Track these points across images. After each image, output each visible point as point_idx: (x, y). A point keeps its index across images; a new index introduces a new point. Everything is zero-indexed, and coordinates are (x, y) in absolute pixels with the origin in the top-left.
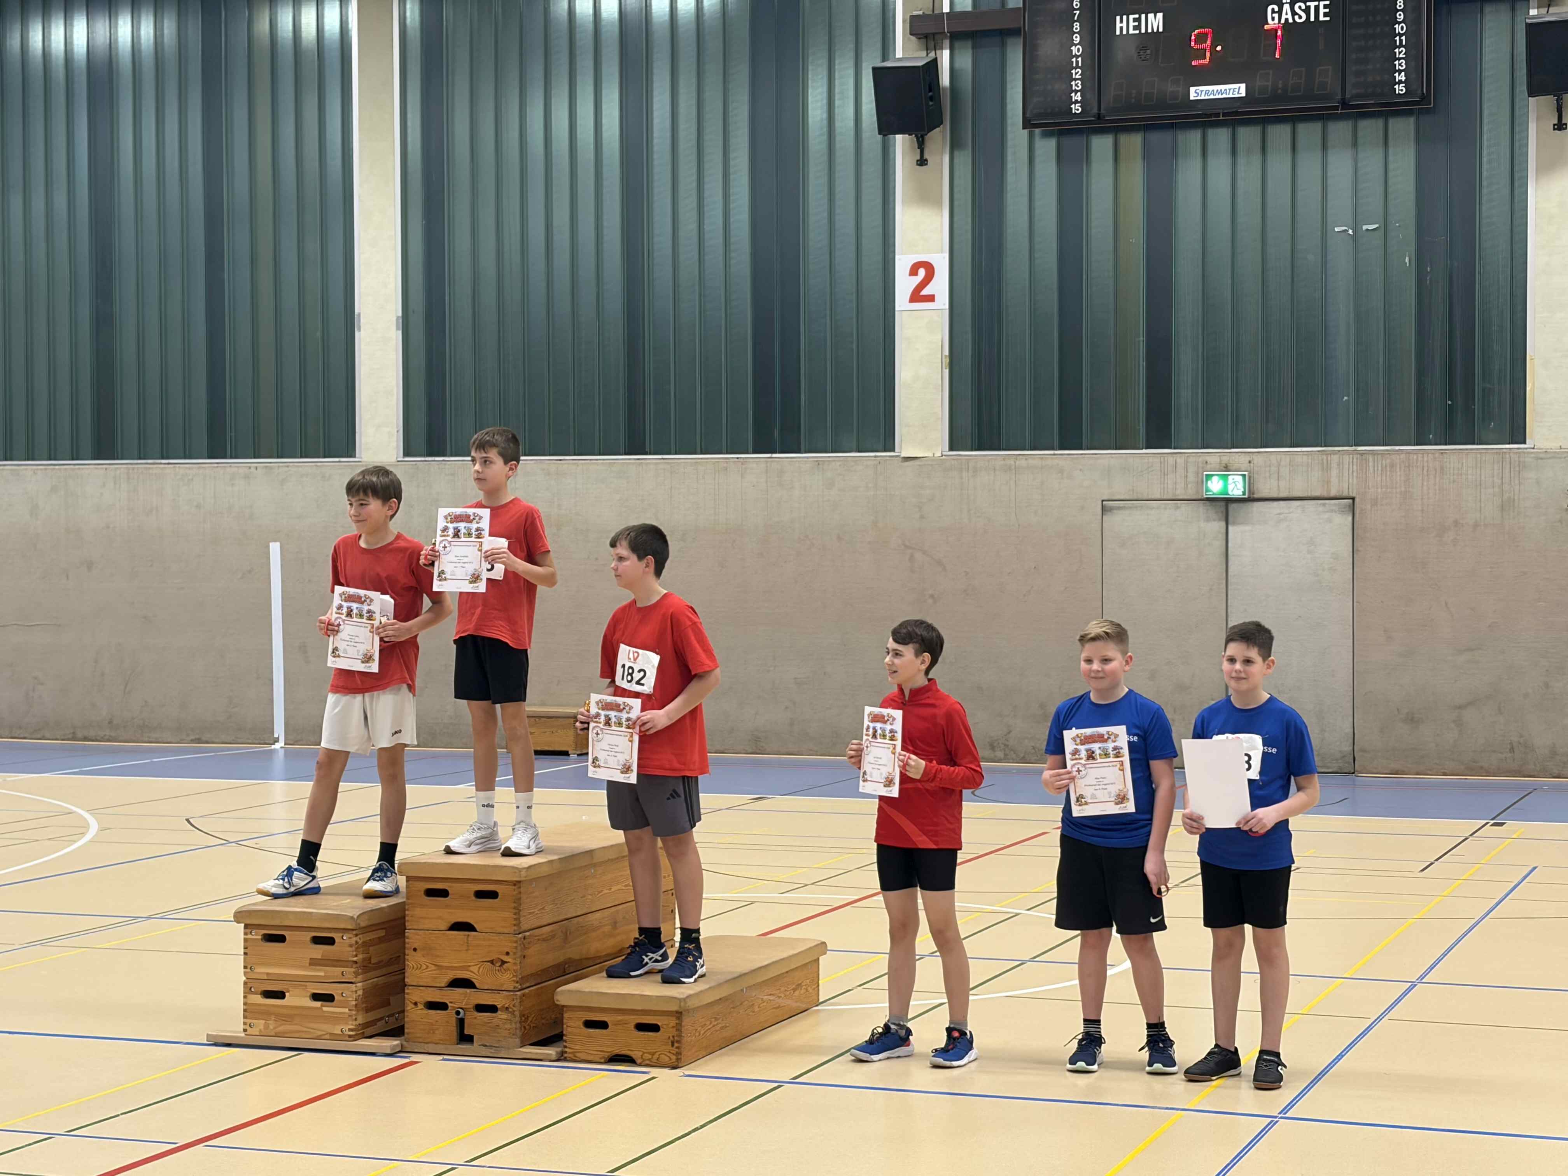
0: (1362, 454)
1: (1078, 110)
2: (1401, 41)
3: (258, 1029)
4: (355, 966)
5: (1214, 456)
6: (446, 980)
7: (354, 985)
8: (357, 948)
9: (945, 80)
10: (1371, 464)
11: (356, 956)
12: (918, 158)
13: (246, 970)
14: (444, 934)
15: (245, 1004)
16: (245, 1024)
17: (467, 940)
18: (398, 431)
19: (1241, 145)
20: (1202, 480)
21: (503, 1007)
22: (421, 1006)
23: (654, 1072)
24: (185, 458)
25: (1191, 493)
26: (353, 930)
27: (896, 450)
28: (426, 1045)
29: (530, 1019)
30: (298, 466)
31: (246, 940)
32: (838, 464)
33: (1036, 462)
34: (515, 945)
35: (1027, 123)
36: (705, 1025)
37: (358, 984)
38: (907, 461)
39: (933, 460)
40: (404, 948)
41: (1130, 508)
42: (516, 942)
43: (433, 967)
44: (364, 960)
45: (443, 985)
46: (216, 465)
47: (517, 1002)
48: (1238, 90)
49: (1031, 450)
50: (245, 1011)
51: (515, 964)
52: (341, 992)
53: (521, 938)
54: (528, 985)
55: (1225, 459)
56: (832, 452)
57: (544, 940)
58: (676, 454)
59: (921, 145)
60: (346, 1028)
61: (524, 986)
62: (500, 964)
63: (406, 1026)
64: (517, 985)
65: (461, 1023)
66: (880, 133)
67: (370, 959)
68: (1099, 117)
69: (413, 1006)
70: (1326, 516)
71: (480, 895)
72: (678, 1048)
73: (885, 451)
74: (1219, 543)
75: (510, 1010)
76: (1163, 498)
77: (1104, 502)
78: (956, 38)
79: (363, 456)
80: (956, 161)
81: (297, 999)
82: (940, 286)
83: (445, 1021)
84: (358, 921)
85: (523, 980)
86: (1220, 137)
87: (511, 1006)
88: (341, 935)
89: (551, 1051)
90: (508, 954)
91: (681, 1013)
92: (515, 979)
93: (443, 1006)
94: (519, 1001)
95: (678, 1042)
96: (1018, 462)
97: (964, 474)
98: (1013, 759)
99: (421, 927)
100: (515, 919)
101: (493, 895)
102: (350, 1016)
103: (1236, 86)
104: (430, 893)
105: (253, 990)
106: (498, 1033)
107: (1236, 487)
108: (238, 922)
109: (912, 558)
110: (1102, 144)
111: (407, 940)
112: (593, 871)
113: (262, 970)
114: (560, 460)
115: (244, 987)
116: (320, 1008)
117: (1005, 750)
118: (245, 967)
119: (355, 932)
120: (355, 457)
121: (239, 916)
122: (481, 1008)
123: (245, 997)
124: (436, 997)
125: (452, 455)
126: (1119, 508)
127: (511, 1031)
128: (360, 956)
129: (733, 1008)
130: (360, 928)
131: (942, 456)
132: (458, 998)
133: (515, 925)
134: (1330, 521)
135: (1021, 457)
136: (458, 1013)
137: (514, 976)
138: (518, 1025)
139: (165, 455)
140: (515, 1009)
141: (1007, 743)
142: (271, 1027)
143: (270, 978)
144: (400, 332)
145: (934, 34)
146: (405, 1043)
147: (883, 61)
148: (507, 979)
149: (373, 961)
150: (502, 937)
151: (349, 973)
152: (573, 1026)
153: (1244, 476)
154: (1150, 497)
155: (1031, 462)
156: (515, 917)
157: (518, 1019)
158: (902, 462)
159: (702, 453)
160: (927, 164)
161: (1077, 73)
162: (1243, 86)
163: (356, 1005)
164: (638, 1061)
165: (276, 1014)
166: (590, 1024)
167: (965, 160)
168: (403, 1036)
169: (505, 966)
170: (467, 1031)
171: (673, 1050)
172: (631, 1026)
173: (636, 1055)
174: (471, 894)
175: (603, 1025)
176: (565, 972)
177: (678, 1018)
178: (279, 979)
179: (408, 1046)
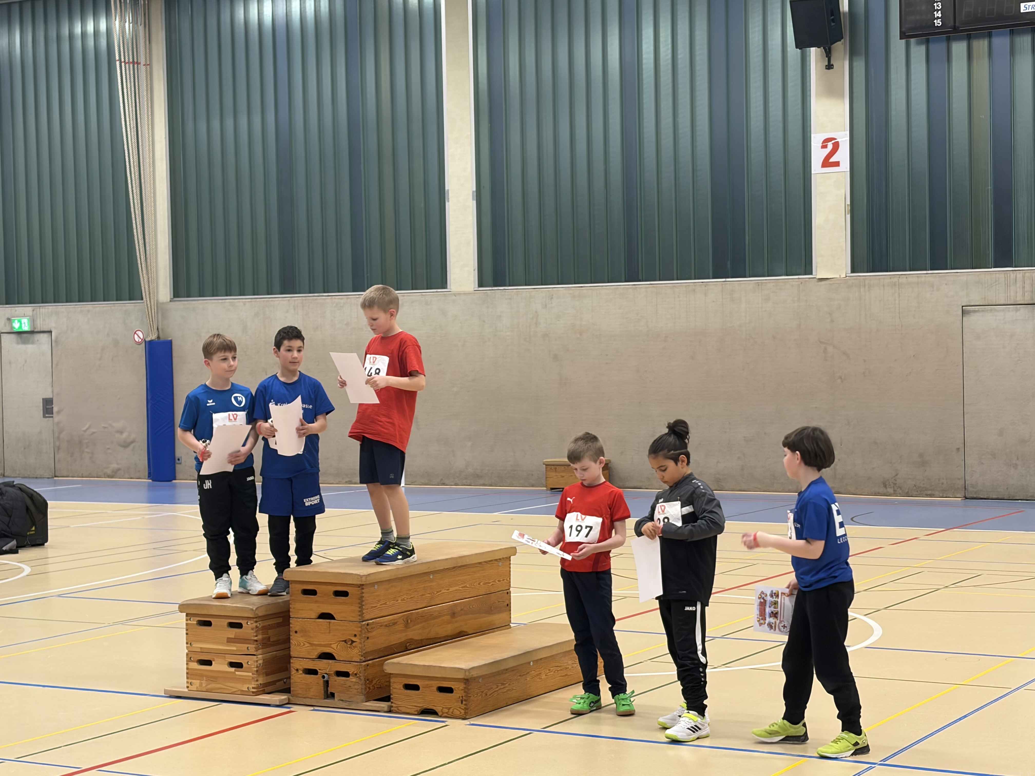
1: (939, 24)
3: (195, 686)
4: (256, 643)
6: (316, 654)
7: (255, 657)
8: (256, 631)
9: (845, 7)
11: (256, 636)
12: (827, 64)
13: (188, 645)
14: (314, 621)
15: (187, 669)
16: (187, 682)
17: (330, 626)
18: (474, 270)
21: (353, 673)
22: (301, 672)
23: (449, 721)
24: (339, 292)
25: (1027, 299)
26: (253, 618)
27: (813, 274)
28: (304, 699)
29: (374, 682)
30: (409, 296)
31: (187, 624)
32: (773, 284)
33: (915, 279)
34: (360, 629)
35: (903, 35)
36: (492, 688)
37: (258, 656)
38: (821, 281)
39: (839, 280)
40: (289, 631)
41: (983, 311)
42: (361, 627)
43: (307, 645)
44: (263, 639)
45: (314, 657)
46: (358, 296)
49: (910, 271)
50: (187, 673)
51: (361, 643)
52: (247, 661)
53: (364, 625)
54: (371, 658)
56: (768, 276)
57: (386, 626)
58: (660, 280)
59: (828, 54)
60: (251, 686)
61: (369, 658)
62: (350, 642)
63: (292, 686)
64: (362, 658)
65: (327, 683)
66: (797, 48)
67: (269, 638)
68: (955, 29)
69: (296, 672)
71: (338, 594)
72: (465, 705)
73: (805, 274)
75: (358, 675)
76: (1006, 303)
77: (964, 307)
79: (452, 287)
80: (855, 64)
81: (220, 666)
82: (843, 155)
83: (316, 682)
84: (257, 612)
85: (365, 655)
87: (358, 672)
88: (246, 621)
89: (384, 705)
90: (355, 635)
91: (467, 680)
92: (360, 653)
93: (313, 672)
94: (363, 669)
95: (465, 700)
96: (900, 281)
97: (862, 290)
98: (900, 494)
99: (299, 616)
100: (360, 611)
101: (345, 594)
102: (253, 678)
104: (305, 592)
105: (192, 659)
106: (351, 692)
108: (181, 612)
109: (825, 350)
110: (959, 48)
111: (291, 625)
112: (431, 577)
113: (197, 646)
114: (582, 287)
115: (187, 657)
116: (234, 673)
117: (894, 487)
118: (187, 643)
119: (255, 620)
120: (446, 288)
121: (183, 607)
122: (339, 674)
123: (187, 664)
124: (311, 665)
125: (510, 286)
126: (975, 311)
127: (359, 690)
128: (260, 637)
129: (520, 676)
130: (260, 617)
131: (846, 277)
132: (324, 666)
133: (359, 615)
135: (903, 276)
136: (324, 677)
137: (359, 652)
138: (364, 687)
139: (326, 290)
140: (361, 675)
141: (895, 482)
142: (204, 685)
143: (203, 651)
144: (475, 202)
146: (290, 697)
148: (355, 653)
149: (271, 640)
150: (351, 623)
151: (252, 648)
152: (397, 689)
154: (997, 303)
155: (910, 279)
156: (359, 609)
157: (363, 682)
158: (818, 282)
159: (678, 279)
160: (833, 68)
163: (257, 671)
164: (440, 714)
165: (207, 676)
166: (408, 687)
167: (860, 65)
168: (290, 693)
169: (354, 644)
170: (330, 690)
171: (463, 706)
172: (435, 689)
173: (438, 709)
174: (331, 593)
175: (415, 688)
176: (407, 648)
177: (465, 683)
178: (209, 651)
179: (293, 700)
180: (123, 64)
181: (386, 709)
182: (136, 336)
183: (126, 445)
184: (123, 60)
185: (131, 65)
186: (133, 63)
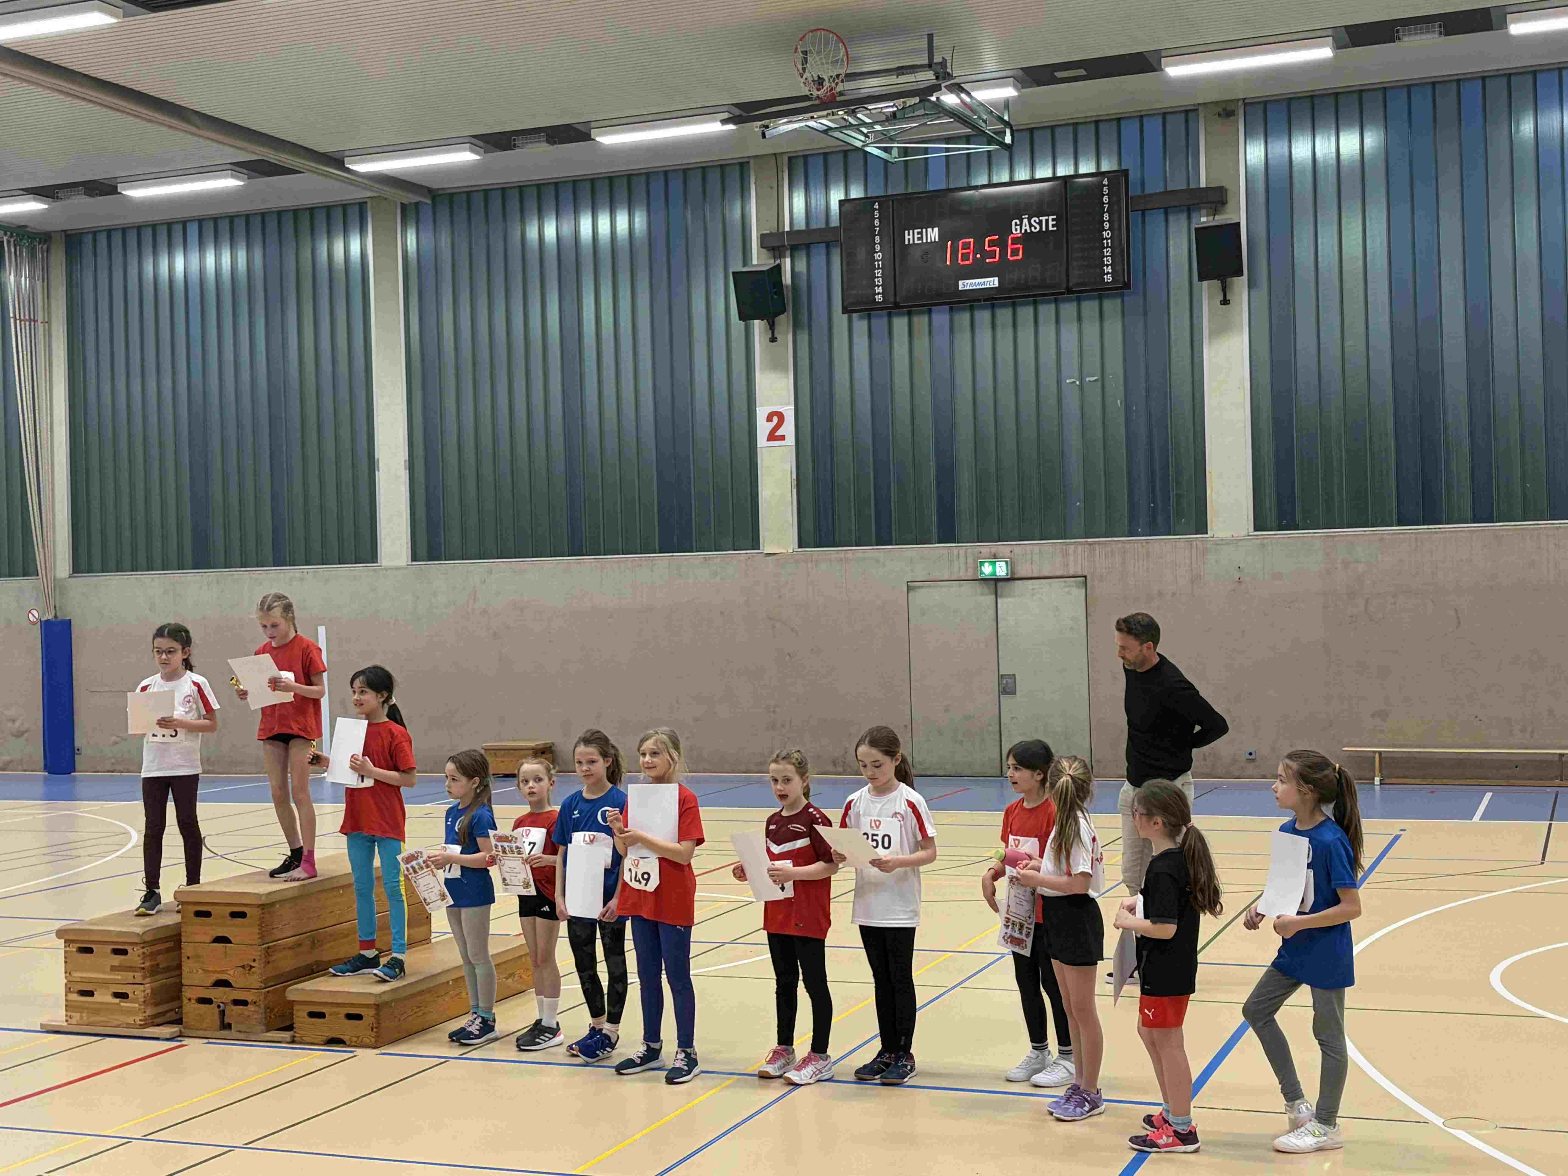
0: (1090, 545)
1: (880, 299)
2: (1107, 243)
3: (76, 1020)
4: (143, 971)
5: (986, 548)
6: (211, 981)
7: (143, 986)
8: (143, 958)
9: (787, 279)
10: (1097, 552)
11: (144, 963)
12: (771, 337)
13: (66, 975)
14: (209, 945)
15: (66, 1001)
16: (66, 1015)
17: (226, 950)
18: (407, 543)
19: (998, 322)
20: (978, 566)
21: (252, 1001)
22: (193, 1001)
23: (359, 1051)
25: (970, 575)
26: (141, 943)
27: (761, 549)
28: (198, 1031)
29: (276, 1010)
31: (66, 952)
32: (720, 559)
33: (861, 555)
34: (260, 953)
35: (845, 310)
37: (146, 985)
38: (769, 556)
39: (787, 555)
40: (181, 956)
41: (928, 587)
42: (261, 951)
43: (200, 971)
44: (152, 966)
45: (208, 985)
46: (278, 571)
47: (262, 997)
48: (993, 282)
49: (856, 546)
50: (66, 1006)
51: (260, 968)
52: (133, 991)
53: (266, 948)
54: (273, 983)
55: (993, 550)
56: (714, 551)
57: (290, 948)
59: (772, 327)
60: (137, 1019)
61: (269, 984)
62: (249, 968)
63: (184, 1016)
64: (263, 984)
65: (223, 1013)
66: (740, 319)
67: (158, 965)
68: (896, 305)
69: (188, 1001)
70: (1067, 589)
71: (235, 915)
72: (376, 1033)
73: (753, 549)
74: (992, 612)
75: (257, 1004)
76: (950, 579)
77: (909, 583)
78: (794, 249)
79: (382, 562)
80: (799, 338)
81: (103, 997)
82: (788, 429)
83: (210, 1013)
84: (144, 937)
85: (265, 981)
86: (983, 316)
87: (258, 1000)
88: (132, 947)
89: (287, 1035)
91: (378, 1005)
92: (260, 980)
93: (207, 1001)
95: (376, 1028)
96: (847, 556)
97: (809, 565)
99: (192, 940)
100: (260, 933)
101: (243, 915)
102: (140, 1009)
103: (992, 279)
104: (199, 914)
105: (72, 990)
106: (250, 1021)
107: (1001, 570)
108: (59, 938)
109: (774, 627)
110: (900, 324)
111: (183, 950)
113: (77, 975)
115: (66, 988)
116: (119, 1004)
118: (66, 973)
119: (142, 945)
120: (378, 562)
121: (60, 933)
122: (237, 1002)
123: (66, 995)
124: (206, 994)
126: (919, 587)
127: (258, 1020)
128: (148, 964)
129: (438, 997)
130: (147, 942)
131: (793, 552)
132: (218, 994)
133: (261, 938)
134: (1069, 593)
135: (849, 551)
136: (219, 1006)
137: (260, 978)
138: (263, 1016)
139: (243, 565)
140: (261, 1003)
142: (84, 1019)
143: (83, 981)
144: (407, 471)
145: (779, 247)
146: (183, 1030)
147: (744, 266)
148: (254, 980)
149: (161, 966)
150: (250, 947)
151: (139, 976)
152: (300, 1016)
153: (1006, 562)
154: (941, 579)
155: (856, 555)
156: (260, 931)
157: (262, 1011)
158: (765, 557)
160: (776, 341)
161: (878, 273)
162: (996, 279)
163: (144, 1002)
164: (348, 1043)
165: (87, 1008)
166: (312, 1015)
167: (803, 337)
168: (181, 1024)
169: (253, 970)
170: (226, 1021)
171: (374, 1034)
172: (342, 1016)
173: (346, 1038)
174: (228, 915)
175: (321, 1015)
176: (313, 970)
177: (376, 1009)
178: (90, 981)
179: (186, 1032)
180: (18, 322)
181: (289, 1040)
182: (30, 615)
183: (19, 734)
184: (18, 317)
185: (27, 323)
186: (30, 320)
